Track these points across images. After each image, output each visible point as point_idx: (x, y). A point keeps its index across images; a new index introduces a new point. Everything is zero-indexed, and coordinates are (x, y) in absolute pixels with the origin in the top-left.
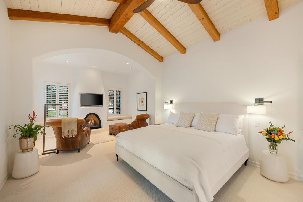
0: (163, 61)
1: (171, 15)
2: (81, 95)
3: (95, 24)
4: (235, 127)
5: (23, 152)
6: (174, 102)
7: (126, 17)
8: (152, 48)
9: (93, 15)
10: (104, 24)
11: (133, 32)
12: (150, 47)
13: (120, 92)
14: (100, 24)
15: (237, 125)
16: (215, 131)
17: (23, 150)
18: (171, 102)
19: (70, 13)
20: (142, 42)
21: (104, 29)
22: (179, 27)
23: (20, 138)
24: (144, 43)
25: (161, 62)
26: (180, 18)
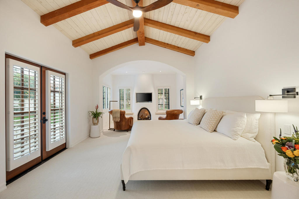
0: (195, 55)
1: (172, 15)
2: (137, 94)
3: (128, 45)
4: (235, 128)
5: (94, 125)
6: (203, 98)
7: (141, 34)
8: (179, 46)
9: (126, 40)
10: (135, 43)
11: (157, 39)
12: (176, 45)
13: (169, 90)
14: (132, 44)
15: (238, 127)
16: (215, 131)
17: (94, 124)
18: (201, 97)
19: (113, 45)
20: (168, 44)
21: (136, 45)
22: (187, 21)
23: (93, 118)
24: (170, 44)
25: (193, 56)
26: (181, 13)
